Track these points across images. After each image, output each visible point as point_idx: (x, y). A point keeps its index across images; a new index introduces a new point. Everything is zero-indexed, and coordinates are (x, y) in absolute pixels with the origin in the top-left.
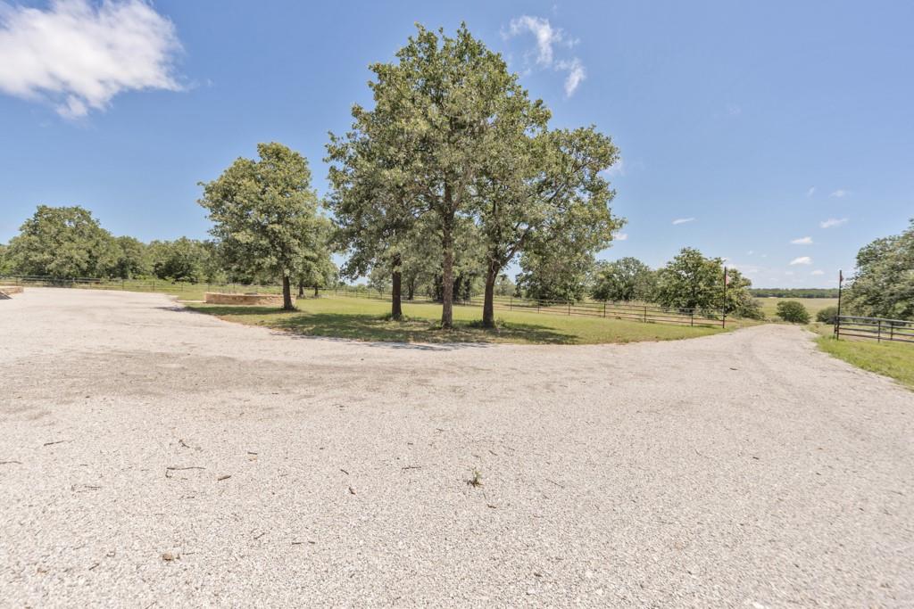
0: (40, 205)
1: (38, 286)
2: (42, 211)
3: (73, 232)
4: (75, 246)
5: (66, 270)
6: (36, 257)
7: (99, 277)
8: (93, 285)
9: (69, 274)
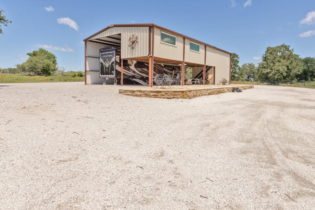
0: (268, 47)
1: (264, 84)
2: (268, 49)
3: (281, 57)
4: (280, 64)
5: (276, 77)
6: (265, 71)
7: (292, 80)
8: (289, 84)
9: (278, 78)
